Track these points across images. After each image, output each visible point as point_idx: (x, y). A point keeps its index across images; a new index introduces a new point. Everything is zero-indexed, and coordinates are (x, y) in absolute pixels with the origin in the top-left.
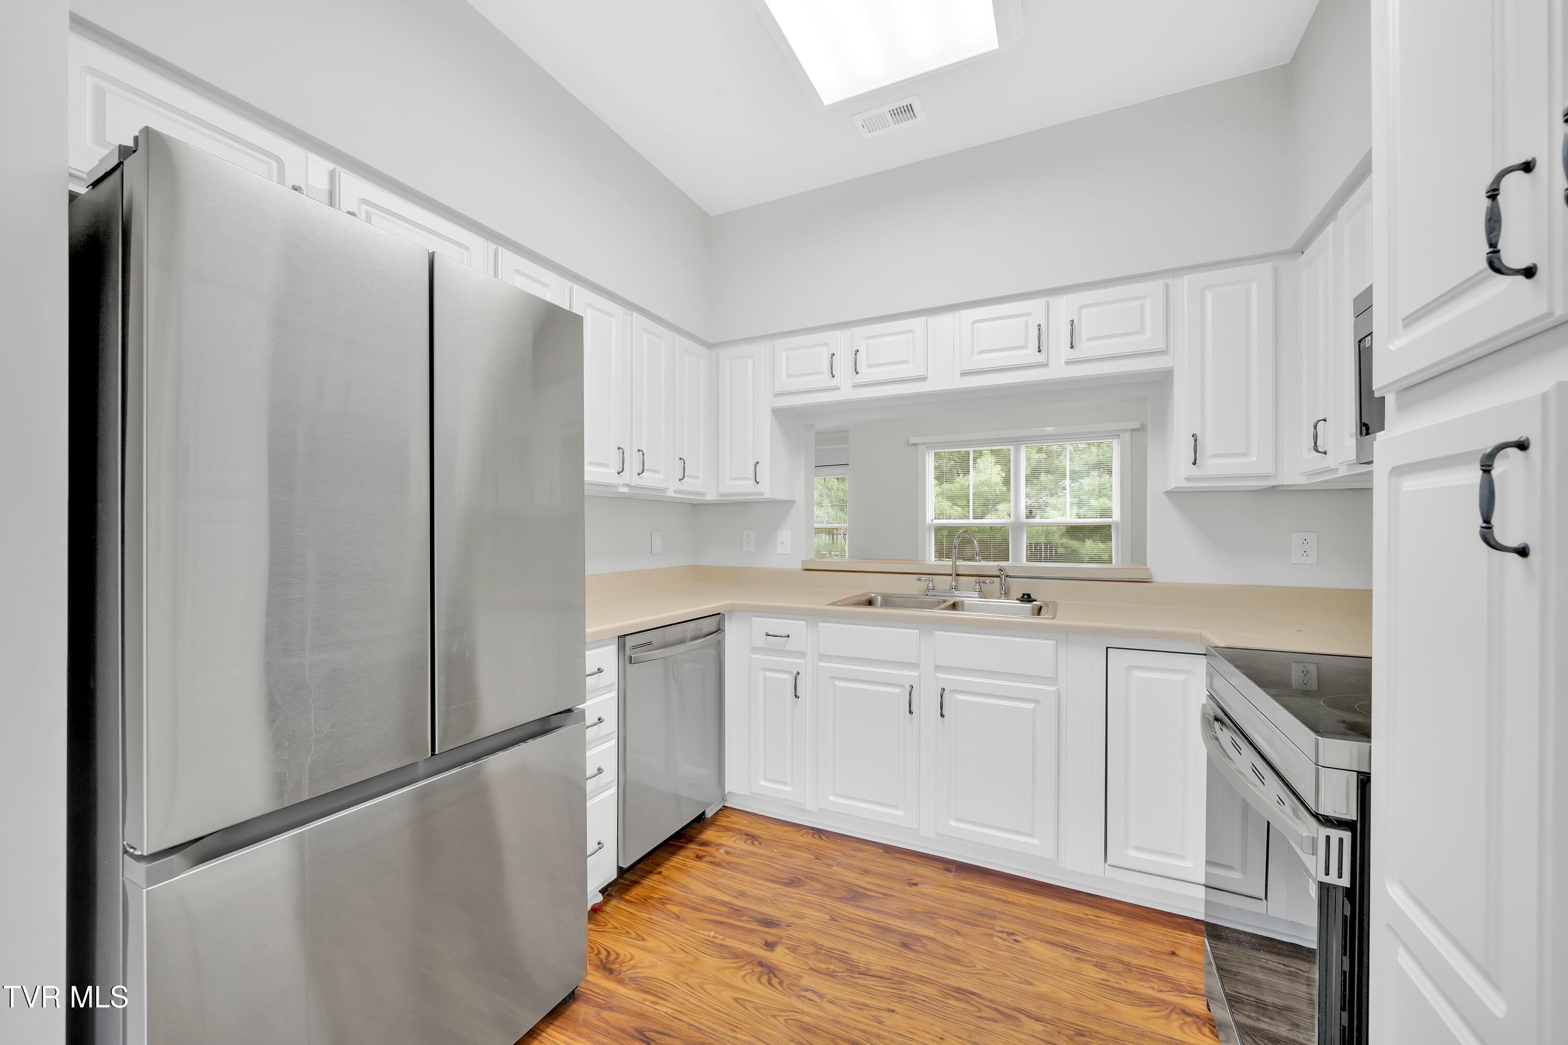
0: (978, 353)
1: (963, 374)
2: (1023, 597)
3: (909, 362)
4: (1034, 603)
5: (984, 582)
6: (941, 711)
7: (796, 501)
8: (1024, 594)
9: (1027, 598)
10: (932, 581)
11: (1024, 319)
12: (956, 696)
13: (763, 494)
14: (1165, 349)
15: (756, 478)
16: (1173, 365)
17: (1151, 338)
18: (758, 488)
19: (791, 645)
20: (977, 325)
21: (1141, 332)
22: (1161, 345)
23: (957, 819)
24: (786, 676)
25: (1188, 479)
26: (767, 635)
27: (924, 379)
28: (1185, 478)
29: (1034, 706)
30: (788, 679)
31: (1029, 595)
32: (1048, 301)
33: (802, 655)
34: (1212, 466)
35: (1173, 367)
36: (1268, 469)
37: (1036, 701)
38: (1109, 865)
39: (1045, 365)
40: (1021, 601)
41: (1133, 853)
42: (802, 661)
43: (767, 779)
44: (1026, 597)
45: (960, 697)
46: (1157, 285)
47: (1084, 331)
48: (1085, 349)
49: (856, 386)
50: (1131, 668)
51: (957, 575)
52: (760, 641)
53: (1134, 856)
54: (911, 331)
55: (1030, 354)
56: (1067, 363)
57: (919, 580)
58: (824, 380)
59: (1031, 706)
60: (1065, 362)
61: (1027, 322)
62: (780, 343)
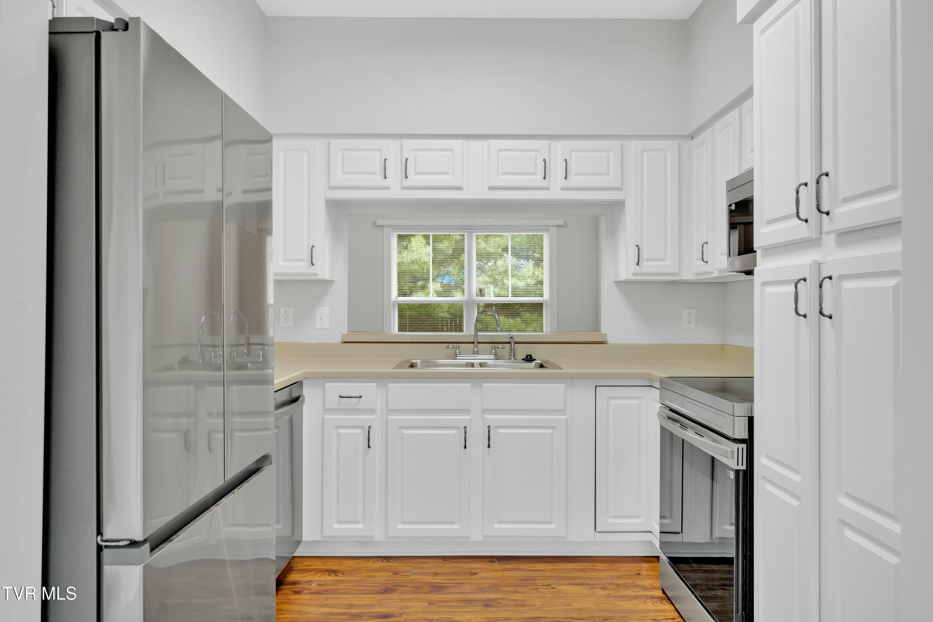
0: (502, 174)
1: (491, 188)
2: (527, 357)
3: (449, 174)
4: (535, 361)
5: (498, 348)
6: (489, 442)
7: (334, 281)
8: (527, 356)
9: (529, 359)
10: (459, 347)
11: (534, 153)
12: (499, 430)
13: (317, 275)
14: (621, 187)
15: (312, 260)
16: (625, 198)
17: (612, 179)
18: (313, 270)
19: (363, 404)
20: (502, 153)
21: (607, 174)
22: (618, 184)
23: (500, 522)
24: (358, 431)
25: (634, 274)
26: (341, 397)
27: (460, 188)
28: (632, 274)
29: (551, 431)
30: (360, 434)
31: (531, 356)
32: (550, 144)
33: (372, 411)
34: (648, 266)
35: (625, 199)
36: (675, 270)
37: (553, 427)
38: (597, 532)
39: (547, 189)
40: (527, 360)
41: (611, 521)
42: (373, 417)
43: (340, 522)
44: (529, 357)
45: (501, 431)
46: (616, 143)
47: (573, 169)
48: (574, 180)
49: (404, 188)
50: (610, 398)
51: (478, 343)
52: (333, 402)
53: (612, 523)
54: (451, 150)
55: (537, 179)
56: (562, 189)
57: (448, 347)
58: (377, 180)
59: (549, 431)
60: (561, 188)
61: (536, 156)
62: (336, 143)
